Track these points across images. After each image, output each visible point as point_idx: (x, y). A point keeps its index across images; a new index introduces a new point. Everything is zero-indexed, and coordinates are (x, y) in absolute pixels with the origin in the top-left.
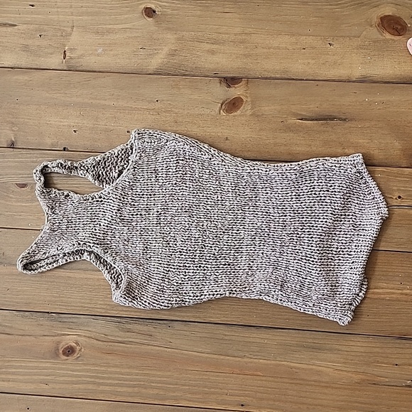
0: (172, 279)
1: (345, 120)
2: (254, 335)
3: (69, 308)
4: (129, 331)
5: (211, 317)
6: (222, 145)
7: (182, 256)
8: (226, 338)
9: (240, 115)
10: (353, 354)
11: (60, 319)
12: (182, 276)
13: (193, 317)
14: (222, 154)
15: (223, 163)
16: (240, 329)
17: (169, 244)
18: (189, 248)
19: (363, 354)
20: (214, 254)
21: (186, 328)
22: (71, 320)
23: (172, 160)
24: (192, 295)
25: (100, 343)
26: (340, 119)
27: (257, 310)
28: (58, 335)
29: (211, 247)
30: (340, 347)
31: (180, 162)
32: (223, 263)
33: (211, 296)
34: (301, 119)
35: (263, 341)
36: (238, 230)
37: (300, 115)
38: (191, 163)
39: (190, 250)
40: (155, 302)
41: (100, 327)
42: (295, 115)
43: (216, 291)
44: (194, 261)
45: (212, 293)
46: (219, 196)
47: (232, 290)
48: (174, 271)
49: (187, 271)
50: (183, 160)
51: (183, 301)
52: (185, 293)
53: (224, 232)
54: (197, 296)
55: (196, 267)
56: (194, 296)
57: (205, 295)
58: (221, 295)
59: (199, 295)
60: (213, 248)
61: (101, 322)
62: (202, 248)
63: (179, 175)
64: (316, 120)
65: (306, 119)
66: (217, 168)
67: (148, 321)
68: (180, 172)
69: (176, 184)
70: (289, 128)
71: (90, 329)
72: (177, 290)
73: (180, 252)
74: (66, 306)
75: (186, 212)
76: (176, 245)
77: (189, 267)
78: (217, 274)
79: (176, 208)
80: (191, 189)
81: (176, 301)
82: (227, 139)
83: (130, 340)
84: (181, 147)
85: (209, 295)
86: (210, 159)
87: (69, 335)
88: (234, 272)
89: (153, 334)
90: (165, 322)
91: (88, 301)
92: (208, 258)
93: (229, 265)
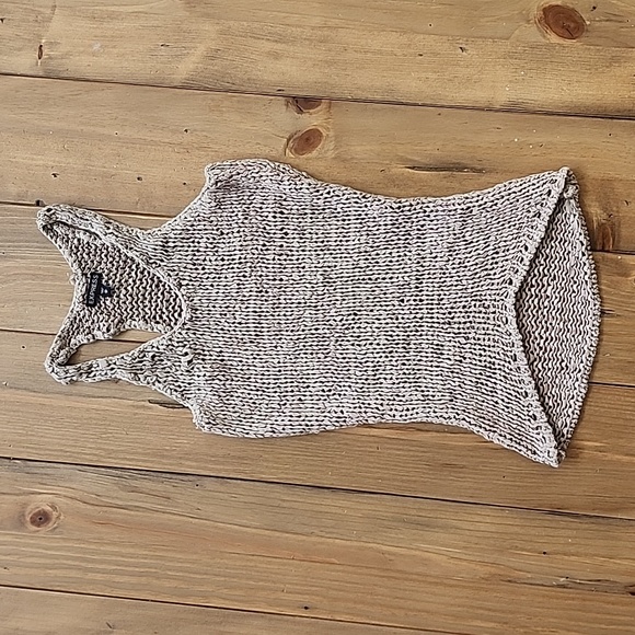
1: (480, 171)
2: (329, 502)
3: (42, 452)
4: (134, 490)
5: (262, 473)
8: (285, 504)
9: (317, 158)
10: (479, 534)
11: (27, 469)
13: (234, 471)
16: (307, 492)
19: (495, 535)
22: (44, 471)
25: (88, 507)
26: (474, 170)
27: (333, 463)
28: (25, 493)
30: (459, 524)
34: (413, 168)
35: (340, 511)
37: (411, 160)
41: (89, 482)
42: (403, 160)
61: (91, 474)
64: (436, 169)
65: (419, 168)
67: (164, 475)
70: (394, 181)
71: (74, 486)
74: (36, 449)
83: (137, 504)
89: (171, 495)
91: (71, 443)
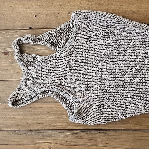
0: (105, 105)
6: (131, 17)
7: (111, 90)
12: (112, 103)
14: (132, 22)
15: (134, 28)
17: (101, 83)
18: (115, 85)
20: (132, 88)
21: (116, 134)
23: (99, 29)
24: (120, 114)
29: (129, 83)
31: (105, 30)
32: (138, 93)
33: (133, 114)
36: (146, 71)
38: (112, 30)
39: (115, 86)
40: (97, 120)
43: (136, 111)
44: (119, 93)
45: (133, 112)
46: (133, 50)
47: (146, 110)
48: (106, 99)
49: (114, 99)
50: (106, 28)
51: (114, 118)
52: (115, 113)
53: (137, 73)
54: (123, 115)
55: (120, 96)
56: (121, 115)
57: (129, 114)
58: (139, 113)
59: (125, 114)
60: (131, 84)
62: (123, 84)
63: (105, 39)
66: (130, 32)
68: (105, 37)
69: (103, 44)
72: (110, 111)
73: (109, 87)
75: (111, 62)
76: (106, 83)
77: (116, 96)
78: (135, 100)
79: (105, 60)
80: (114, 47)
81: (110, 119)
82: (134, 12)
84: (105, 20)
85: (131, 113)
86: (125, 26)
87: (43, 143)
88: (145, 98)
90: (103, 131)
92: (127, 90)
93: (142, 93)
